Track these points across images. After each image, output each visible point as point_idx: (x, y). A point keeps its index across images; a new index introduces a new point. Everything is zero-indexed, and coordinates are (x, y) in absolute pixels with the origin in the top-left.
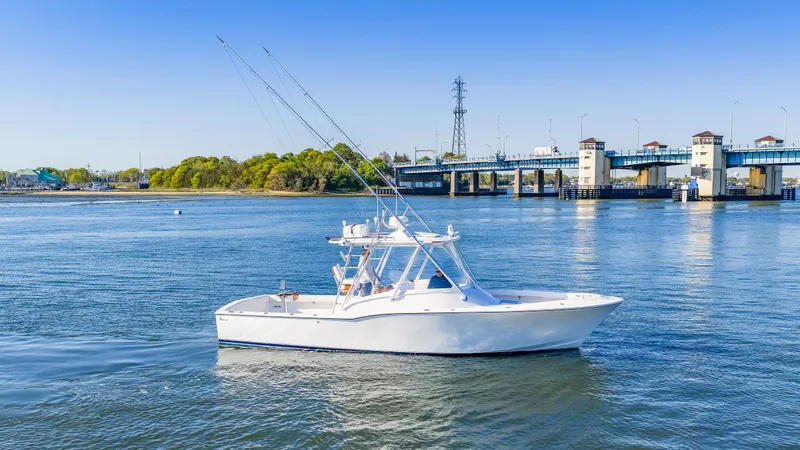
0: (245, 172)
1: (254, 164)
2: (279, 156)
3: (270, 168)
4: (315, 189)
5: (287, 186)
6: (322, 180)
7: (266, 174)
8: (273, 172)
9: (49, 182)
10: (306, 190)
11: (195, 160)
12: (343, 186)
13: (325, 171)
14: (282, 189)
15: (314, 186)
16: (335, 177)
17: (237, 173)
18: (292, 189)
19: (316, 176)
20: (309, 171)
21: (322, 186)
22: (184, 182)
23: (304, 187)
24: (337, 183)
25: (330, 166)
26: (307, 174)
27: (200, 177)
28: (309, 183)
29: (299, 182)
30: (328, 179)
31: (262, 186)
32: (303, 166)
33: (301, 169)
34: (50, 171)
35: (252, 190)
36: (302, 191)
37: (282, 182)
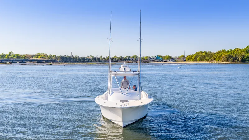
0: (214, 56)
1: (218, 53)
2: (227, 51)
3: (222, 55)
4: (237, 61)
5: (227, 60)
6: (240, 58)
7: (220, 56)
8: (223, 56)
9: (159, 59)
10: (234, 62)
11: (200, 52)
12: (247, 61)
13: (241, 55)
14: (225, 61)
15: (237, 60)
16: (245, 57)
17: (211, 56)
18: (229, 61)
19: (238, 57)
20: (236, 55)
21: (240, 60)
22: (195, 59)
23: (233, 61)
24: (246, 59)
25: (243, 53)
26: (235, 56)
27: (200, 58)
28: (235, 59)
29: (231, 59)
30: (242, 58)
31: (219, 60)
32: (234, 54)
33: (233, 55)
34: (160, 56)
35: (215, 62)
36: (232, 62)
37: (226, 59)
